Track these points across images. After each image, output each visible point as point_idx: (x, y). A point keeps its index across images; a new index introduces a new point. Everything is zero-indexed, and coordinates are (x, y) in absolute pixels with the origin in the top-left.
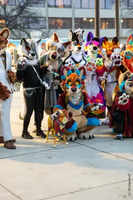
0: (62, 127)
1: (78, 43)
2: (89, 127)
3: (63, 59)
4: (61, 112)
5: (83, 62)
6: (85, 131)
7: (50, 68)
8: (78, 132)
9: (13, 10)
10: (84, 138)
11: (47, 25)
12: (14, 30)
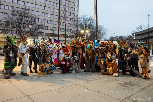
0: (43, 70)
1: (51, 42)
2: (51, 70)
3: (46, 46)
4: (43, 64)
5: (52, 48)
6: (50, 71)
7: (42, 49)
8: (47, 72)
9: (33, 30)
10: (49, 73)
11: (44, 35)
12: (33, 36)
